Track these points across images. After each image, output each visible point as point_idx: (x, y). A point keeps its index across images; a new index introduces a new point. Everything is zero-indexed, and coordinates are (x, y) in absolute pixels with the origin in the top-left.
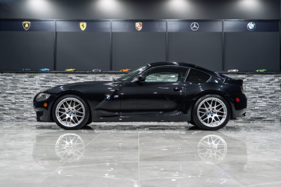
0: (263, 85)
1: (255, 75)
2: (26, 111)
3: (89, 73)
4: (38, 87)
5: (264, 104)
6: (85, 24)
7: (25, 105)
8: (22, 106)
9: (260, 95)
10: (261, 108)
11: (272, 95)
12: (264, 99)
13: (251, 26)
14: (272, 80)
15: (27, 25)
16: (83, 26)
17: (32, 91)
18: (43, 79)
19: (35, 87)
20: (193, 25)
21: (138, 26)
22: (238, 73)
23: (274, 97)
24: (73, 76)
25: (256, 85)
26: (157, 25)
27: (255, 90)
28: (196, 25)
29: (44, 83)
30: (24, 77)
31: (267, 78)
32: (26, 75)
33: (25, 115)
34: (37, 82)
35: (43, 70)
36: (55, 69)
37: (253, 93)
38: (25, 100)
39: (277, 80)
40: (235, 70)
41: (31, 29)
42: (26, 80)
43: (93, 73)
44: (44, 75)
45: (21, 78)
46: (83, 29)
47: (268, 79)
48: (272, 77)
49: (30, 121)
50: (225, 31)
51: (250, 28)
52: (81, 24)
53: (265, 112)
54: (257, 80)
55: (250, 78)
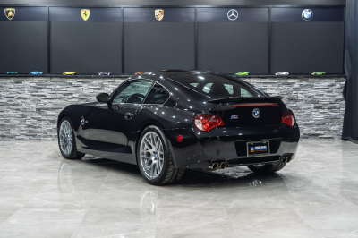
0: (321, 92)
1: (311, 80)
2: (12, 127)
3: (94, 78)
4: (27, 96)
5: (321, 117)
6: (88, 12)
7: (12, 120)
8: (8, 121)
9: (317, 106)
10: (317, 123)
11: (332, 105)
12: (321, 111)
13: (307, 14)
14: (332, 85)
15: (10, 12)
16: (85, 14)
17: (19, 101)
18: (34, 85)
19: (24, 96)
20: (230, 13)
21: (159, 14)
22: (288, 77)
23: (334, 108)
24: (73, 81)
25: (312, 92)
26: (183, 13)
27: (310, 99)
28: (235, 13)
29: (36, 90)
30: (9, 83)
31: (325, 83)
32: (12, 80)
33: (12, 132)
34: (26, 89)
35: (34, 73)
36: (49, 72)
37: (307, 102)
38: (11, 112)
39: (338, 86)
40: (284, 73)
41: (16, 19)
42: (12, 86)
43: (100, 77)
44: (36, 80)
45: (6, 84)
46: (85, 18)
47: (327, 84)
48: (332, 81)
49: (19, 140)
50: (272, 21)
51: (306, 16)
52: (83, 11)
53: (322, 127)
54: (312, 86)
55: (304, 83)
